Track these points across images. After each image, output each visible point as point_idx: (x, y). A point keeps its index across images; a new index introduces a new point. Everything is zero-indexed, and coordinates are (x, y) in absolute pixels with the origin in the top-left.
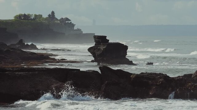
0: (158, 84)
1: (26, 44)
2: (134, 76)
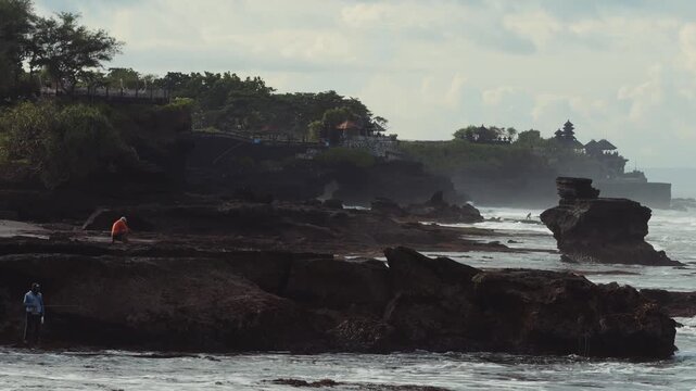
0: (547, 302)
1: (451, 205)
2: (482, 277)
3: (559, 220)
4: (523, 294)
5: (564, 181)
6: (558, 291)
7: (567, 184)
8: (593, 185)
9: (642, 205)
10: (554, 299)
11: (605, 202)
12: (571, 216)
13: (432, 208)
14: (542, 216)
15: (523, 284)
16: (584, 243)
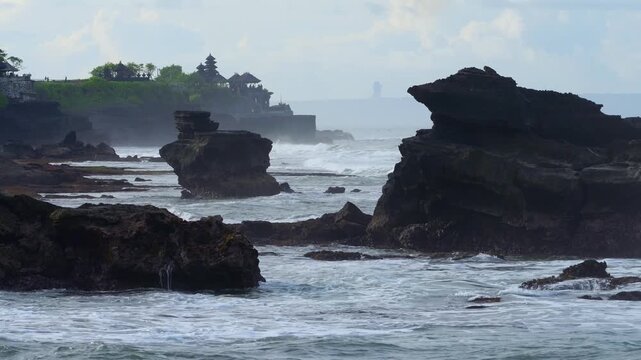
1: (85, 145)
2: (60, 213)
3: (179, 155)
4: (102, 229)
5: (182, 115)
6: (139, 224)
7: (185, 118)
8: (211, 118)
9: (263, 137)
10: (134, 233)
11: (223, 135)
12: (191, 150)
13: (66, 149)
14: (162, 152)
15: (102, 219)
16: (205, 177)
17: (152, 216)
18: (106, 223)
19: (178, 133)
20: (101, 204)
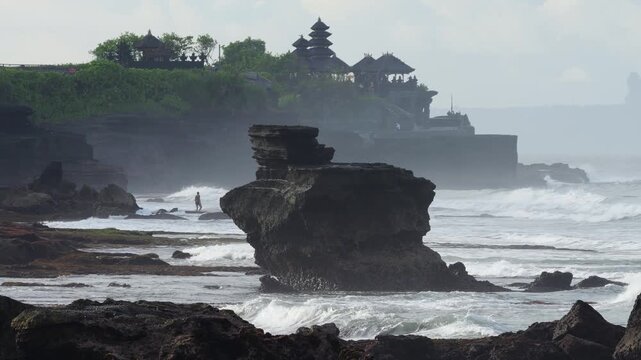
1: (79, 188)
2: (30, 318)
3: (256, 210)
4: (108, 348)
5: (263, 134)
6: (178, 341)
8: (320, 140)
9: (417, 175)
10: (171, 356)
11: (343, 172)
12: (281, 198)
13: (43, 195)
14: (225, 201)
15: (110, 330)
16: (306, 251)
17: (205, 323)
18: (116, 337)
19: (256, 166)
20: (109, 301)
